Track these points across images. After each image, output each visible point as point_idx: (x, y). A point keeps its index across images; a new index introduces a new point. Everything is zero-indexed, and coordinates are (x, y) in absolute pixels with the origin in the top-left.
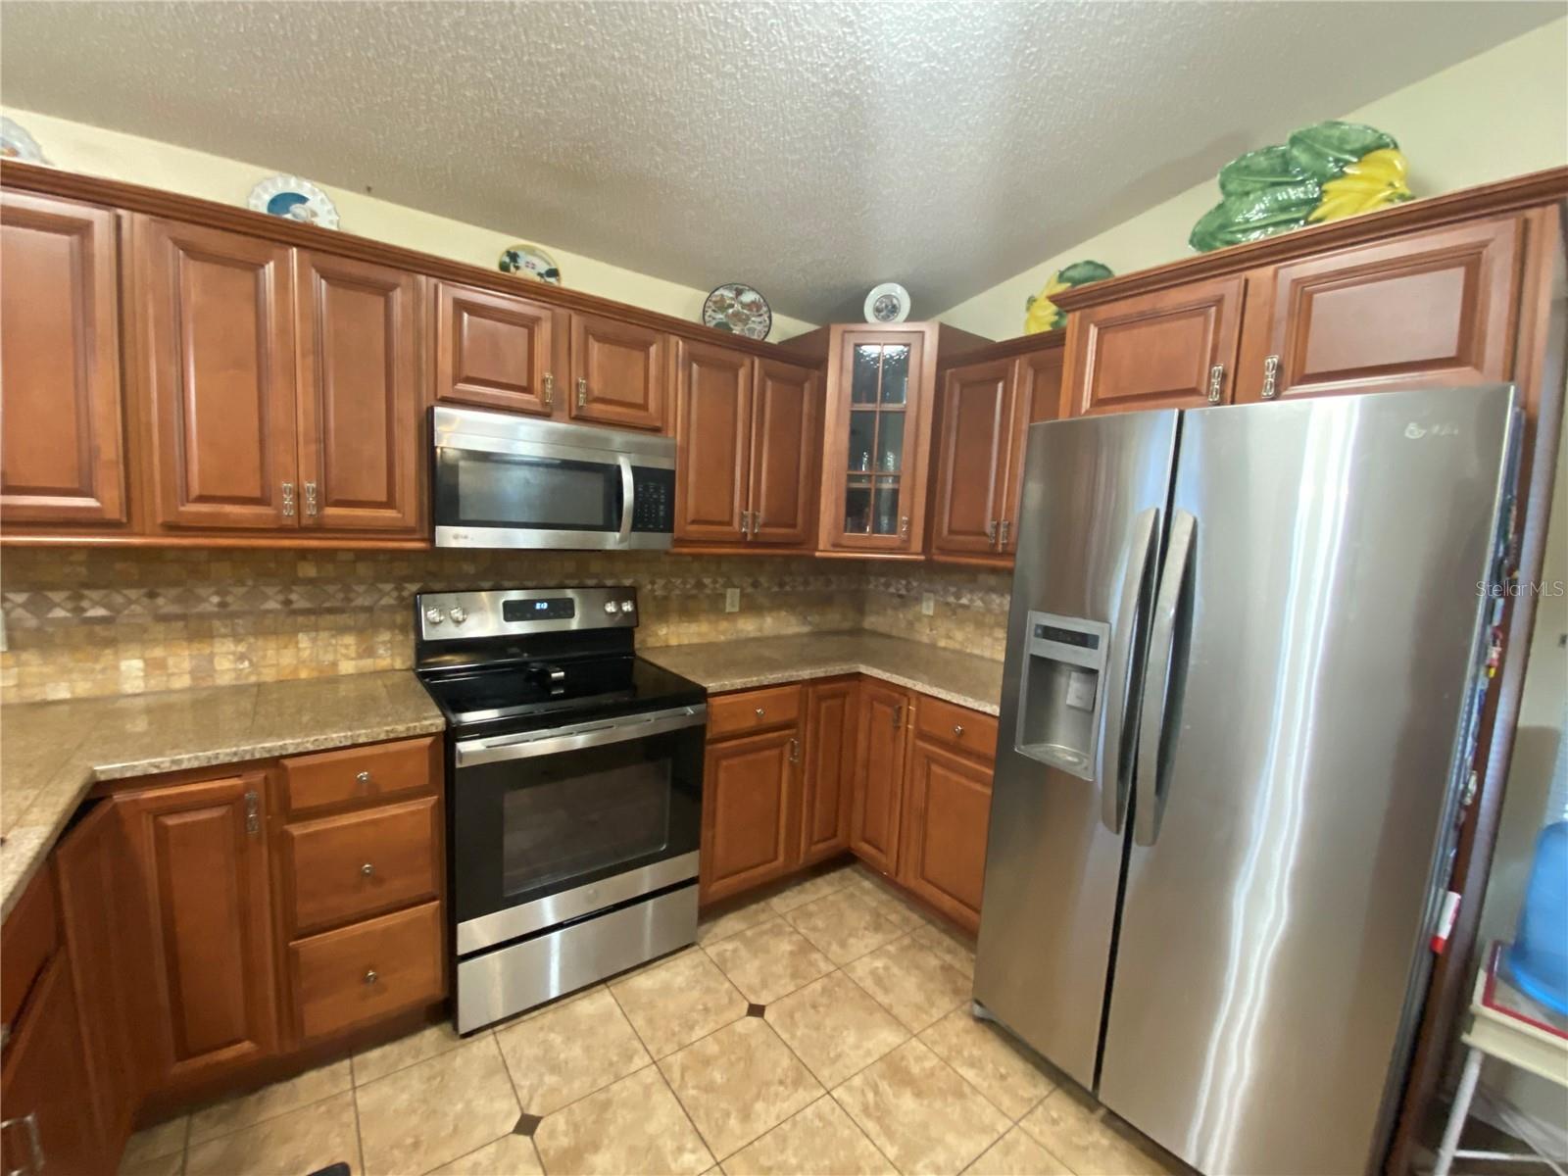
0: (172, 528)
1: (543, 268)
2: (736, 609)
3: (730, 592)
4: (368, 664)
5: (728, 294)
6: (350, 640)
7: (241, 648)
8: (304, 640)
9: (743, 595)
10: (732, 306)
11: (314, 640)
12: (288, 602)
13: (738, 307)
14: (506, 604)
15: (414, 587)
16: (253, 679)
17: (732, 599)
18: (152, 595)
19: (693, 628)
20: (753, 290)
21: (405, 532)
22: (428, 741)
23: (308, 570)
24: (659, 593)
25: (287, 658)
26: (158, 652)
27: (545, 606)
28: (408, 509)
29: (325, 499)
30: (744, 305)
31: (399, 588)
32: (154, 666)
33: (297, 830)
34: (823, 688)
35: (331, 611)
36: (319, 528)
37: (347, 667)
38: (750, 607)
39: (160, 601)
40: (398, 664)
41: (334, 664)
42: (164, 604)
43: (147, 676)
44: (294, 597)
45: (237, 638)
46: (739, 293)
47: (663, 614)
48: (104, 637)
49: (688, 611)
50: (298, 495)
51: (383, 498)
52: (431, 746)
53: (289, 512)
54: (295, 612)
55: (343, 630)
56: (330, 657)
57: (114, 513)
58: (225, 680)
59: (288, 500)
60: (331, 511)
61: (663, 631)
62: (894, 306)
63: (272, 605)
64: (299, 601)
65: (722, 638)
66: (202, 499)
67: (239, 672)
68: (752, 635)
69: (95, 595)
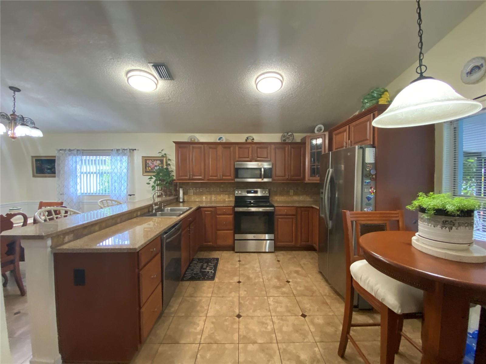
0: (208, 180)
1: (252, 139)
2: (293, 194)
3: (291, 191)
4: (229, 199)
5: (286, 134)
6: (227, 196)
7: (215, 196)
8: (222, 196)
9: (294, 191)
10: (286, 136)
11: (223, 195)
12: (220, 190)
13: (288, 136)
14: (247, 191)
15: (235, 188)
16: (216, 200)
17: (292, 192)
18: (206, 189)
19: (283, 198)
20: (290, 132)
21: (232, 180)
22: (232, 207)
23: (222, 186)
24: (275, 190)
25: (220, 198)
26: (207, 196)
27: (253, 191)
28: (232, 176)
29: (223, 176)
30: (289, 135)
31: (233, 188)
32: (206, 198)
33: (218, 216)
34: (303, 209)
35: (225, 192)
36: (222, 180)
37: (227, 200)
38: (296, 194)
39: (207, 190)
40: (233, 200)
41: (225, 199)
42: (208, 190)
43: (205, 199)
44: (221, 189)
45: (215, 195)
46: (288, 133)
47: (276, 194)
48: (202, 194)
49: (281, 194)
50: (220, 176)
51: (229, 175)
52: (232, 208)
53: (219, 177)
54: (221, 192)
55: (226, 194)
56: (224, 198)
57: (203, 178)
58: (213, 200)
59: (219, 176)
60: (224, 177)
61: (276, 198)
62: (321, 129)
63: (218, 190)
64: (221, 190)
65: (289, 200)
66: (211, 176)
67: (214, 199)
68: (297, 200)
69: (201, 188)
